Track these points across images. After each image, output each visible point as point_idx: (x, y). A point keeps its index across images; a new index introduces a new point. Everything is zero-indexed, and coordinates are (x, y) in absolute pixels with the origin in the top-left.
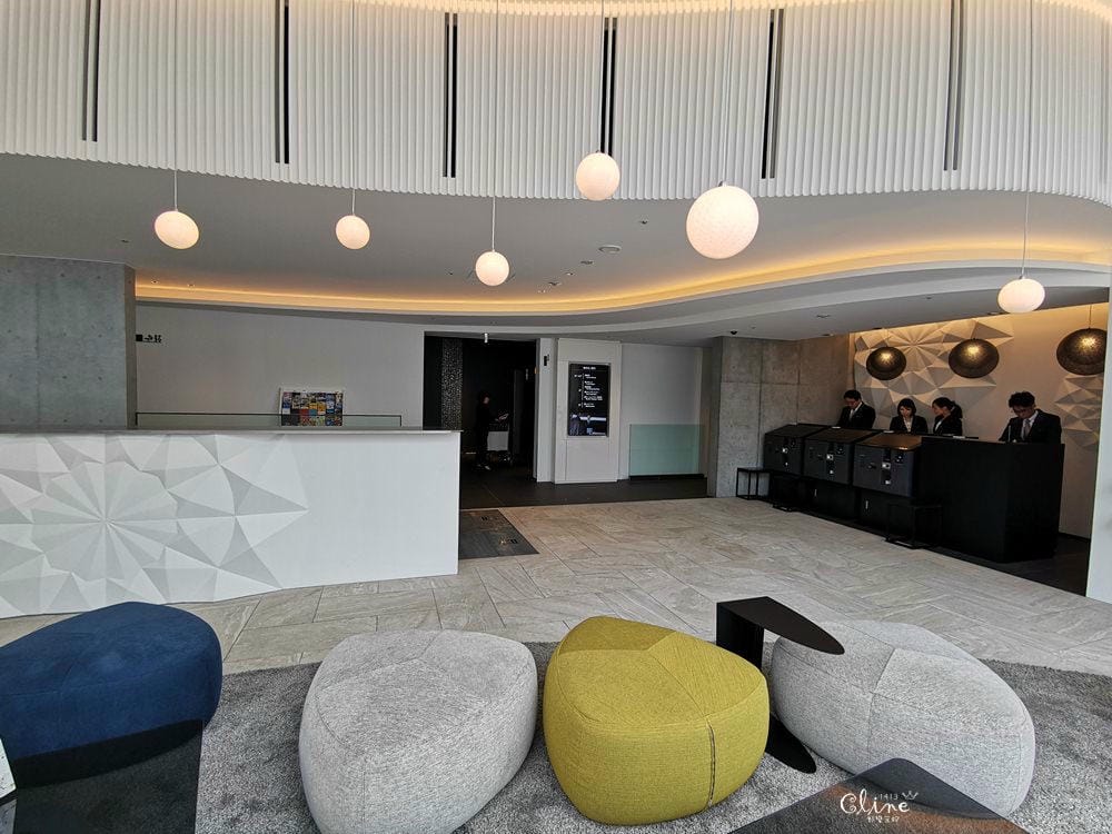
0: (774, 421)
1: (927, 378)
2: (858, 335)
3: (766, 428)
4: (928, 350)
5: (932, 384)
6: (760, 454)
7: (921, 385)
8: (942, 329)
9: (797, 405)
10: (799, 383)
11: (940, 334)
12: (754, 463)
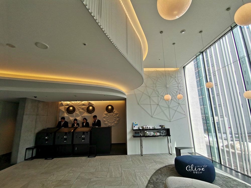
0: (39, 128)
1: (79, 114)
2: (61, 102)
3: (37, 131)
4: (78, 107)
5: (80, 115)
6: (34, 141)
7: (78, 116)
8: (82, 103)
9: (46, 122)
10: (47, 115)
11: (81, 104)
12: (32, 145)
